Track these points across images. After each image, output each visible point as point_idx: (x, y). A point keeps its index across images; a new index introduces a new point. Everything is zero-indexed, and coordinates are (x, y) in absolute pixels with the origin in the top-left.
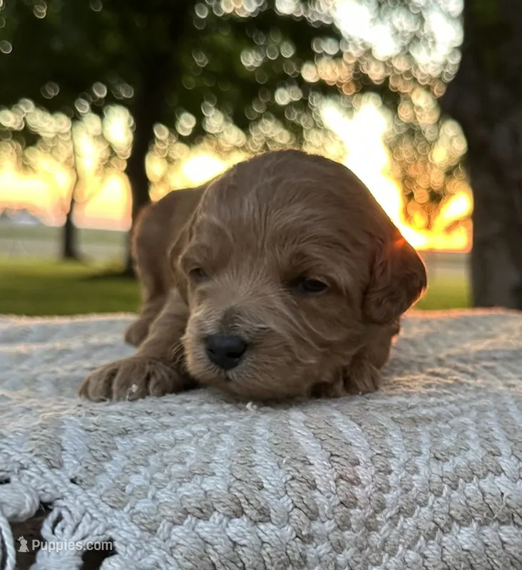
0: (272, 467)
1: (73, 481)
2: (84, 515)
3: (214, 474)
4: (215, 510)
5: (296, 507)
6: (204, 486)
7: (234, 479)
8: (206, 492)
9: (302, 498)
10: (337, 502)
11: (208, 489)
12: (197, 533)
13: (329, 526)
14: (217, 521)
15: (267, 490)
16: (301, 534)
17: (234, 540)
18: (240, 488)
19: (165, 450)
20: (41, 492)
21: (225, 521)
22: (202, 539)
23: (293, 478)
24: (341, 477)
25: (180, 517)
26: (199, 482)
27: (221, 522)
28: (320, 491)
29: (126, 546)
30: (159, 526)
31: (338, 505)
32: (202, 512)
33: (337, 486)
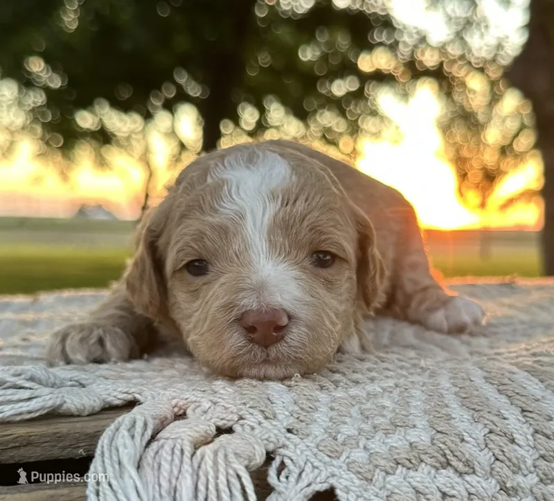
0: (468, 420)
1: (289, 431)
2: (306, 463)
3: (414, 426)
4: (422, 461)
5: (497, 459)
6: (408, 438)
7: (434, 431)
8: (411, 444)
9: (503, 451)
10: (537, 456)
11: (412, 441)
12: (409, 483)
13: (531, 479)
14: (426, 471)
15: (467, 442)
16: (506, 487)
17: (443, 490)
18: (443, 440)
19: (363, 404)
20: (266, 442)
21: (433, 471)
22: (414, 488)
23: (491, 432)
24: (536, 432)
25: (392, 467)
26: (403, 434)
27: (429, 473)
28: (518, 445)
29: (347, 493)
30: (374, 476)
31: (538, 459)
32: (410, 462)
33: (535, 440)
